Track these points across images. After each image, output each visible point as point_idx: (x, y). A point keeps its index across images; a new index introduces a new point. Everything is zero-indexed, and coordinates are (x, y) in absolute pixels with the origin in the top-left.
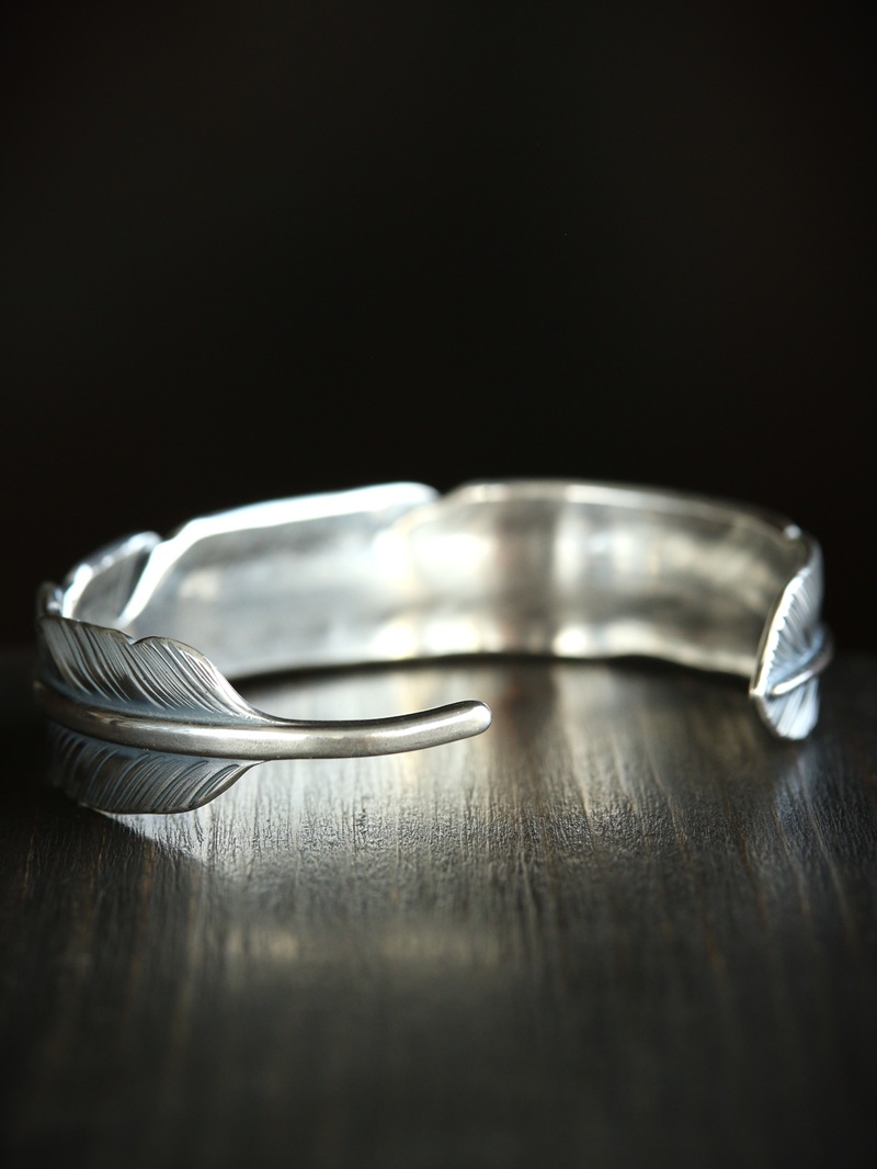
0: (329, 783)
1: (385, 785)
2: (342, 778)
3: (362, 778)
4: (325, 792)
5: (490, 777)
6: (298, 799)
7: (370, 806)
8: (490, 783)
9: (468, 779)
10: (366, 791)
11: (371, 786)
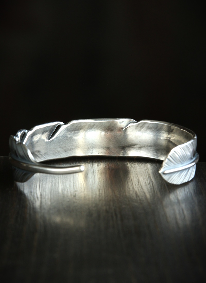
0: (67, 187)
1: (80, 188)
2: (70, 186)
3: (75, 186)
4: (66, 189)
5: (104, 186)
6: (60, 191)
7: (77, 193)
8: (104, 188)
9: (99, 187)
10: (76, 189)
11: (77, 188)
